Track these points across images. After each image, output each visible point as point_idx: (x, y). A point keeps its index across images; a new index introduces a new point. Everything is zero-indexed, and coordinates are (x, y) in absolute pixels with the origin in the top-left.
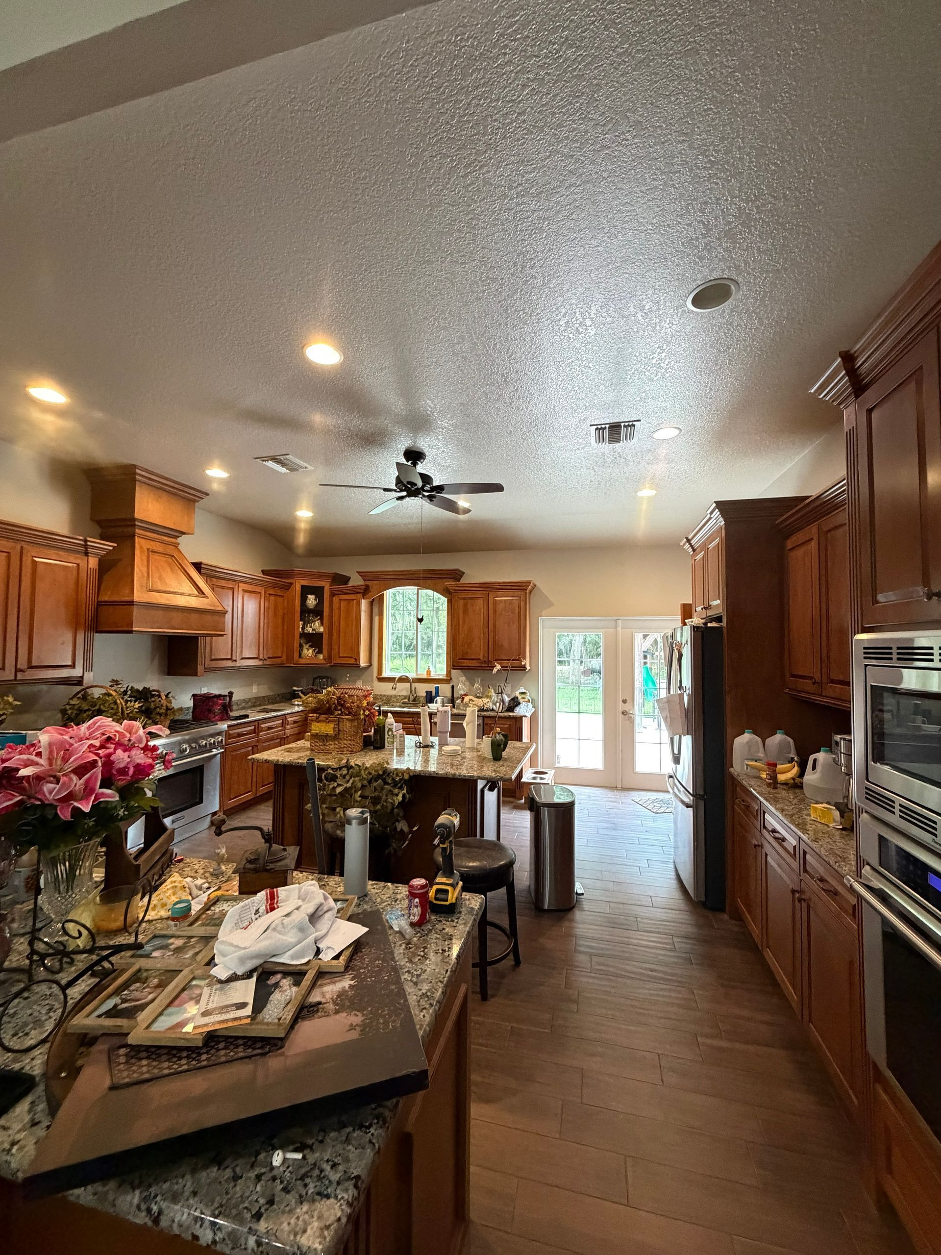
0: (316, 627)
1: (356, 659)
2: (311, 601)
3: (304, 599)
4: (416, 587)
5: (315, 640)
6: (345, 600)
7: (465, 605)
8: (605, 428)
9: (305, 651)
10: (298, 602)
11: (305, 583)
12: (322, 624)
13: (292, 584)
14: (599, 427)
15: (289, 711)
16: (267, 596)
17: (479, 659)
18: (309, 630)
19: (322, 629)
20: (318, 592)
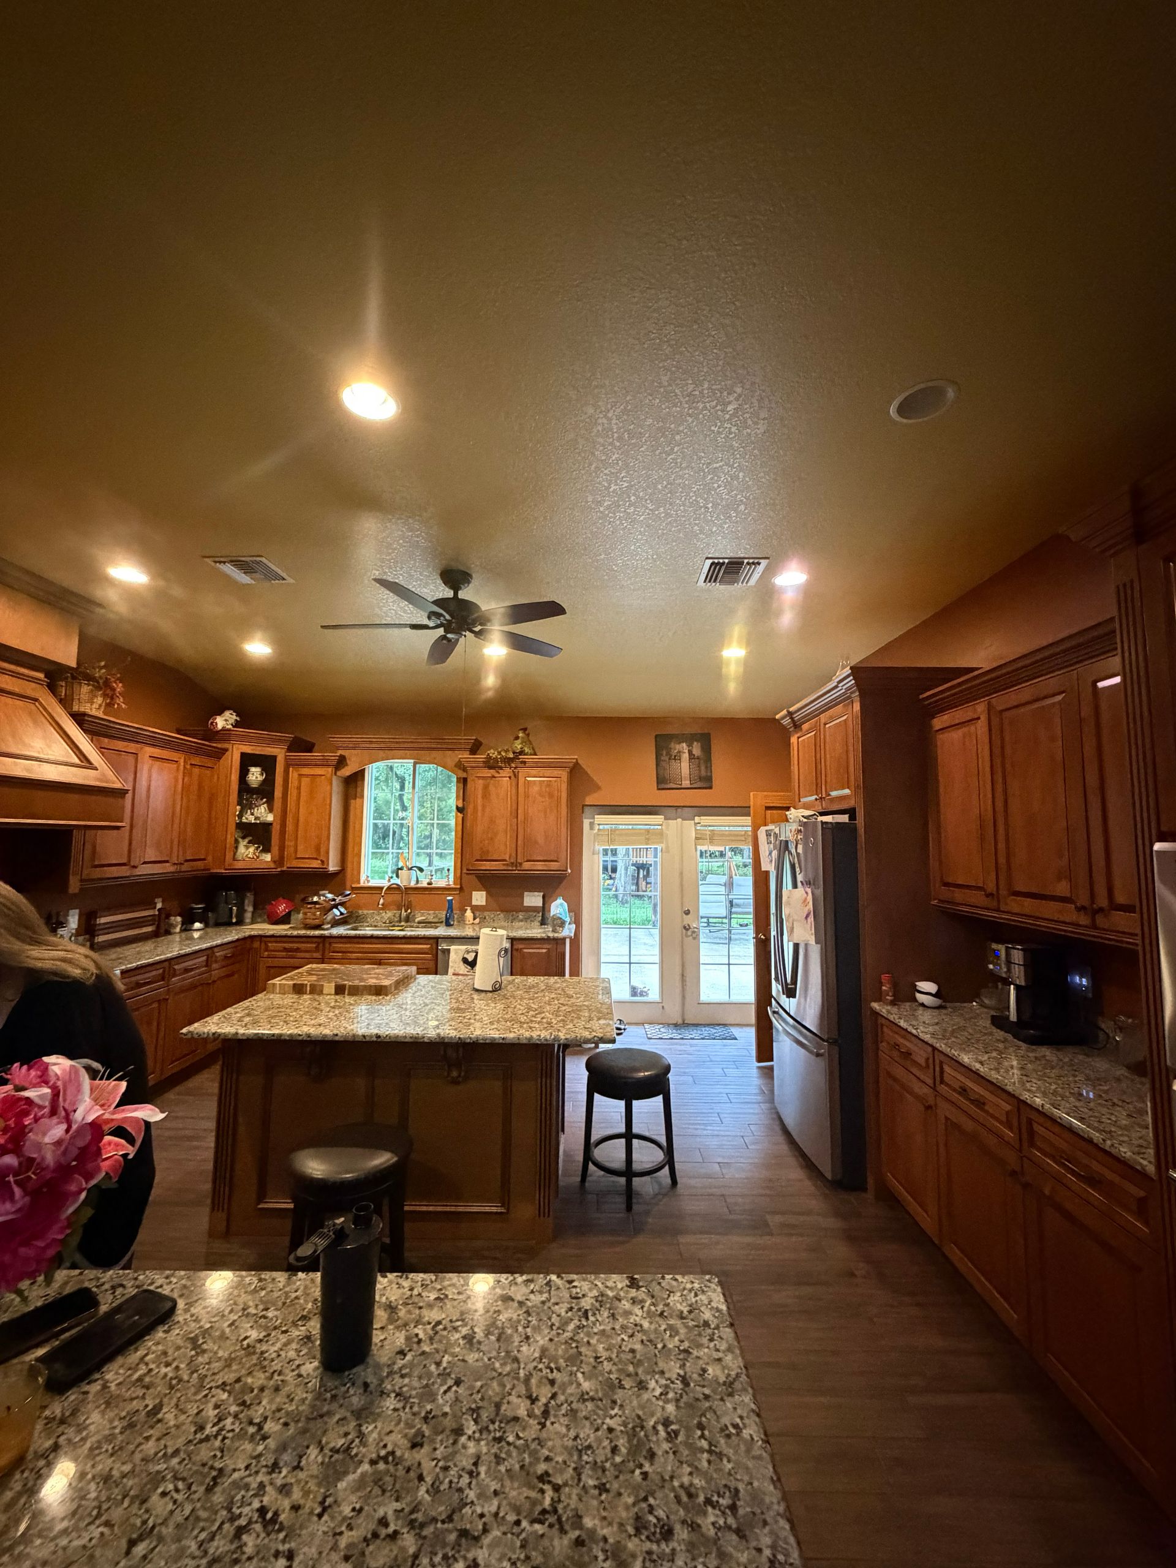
0: (262, 813)
1: (323, 862)
2: (255, 775)
3: (244, 773)
4: (412, 761)
5: (259, 834)
6: (307, 776)
7: (486, 787)
8: (723, 563)
9: (242, 849)
10: (235, 777)
11: (248, 749)
12: (271, 810)
13: (226, 750)
14: (716, 561)
15: (219, 942)
16: (188, 767)
17: (505, 860)
18: (249, 818)
19: (270, 818)
20: (267, 763)
